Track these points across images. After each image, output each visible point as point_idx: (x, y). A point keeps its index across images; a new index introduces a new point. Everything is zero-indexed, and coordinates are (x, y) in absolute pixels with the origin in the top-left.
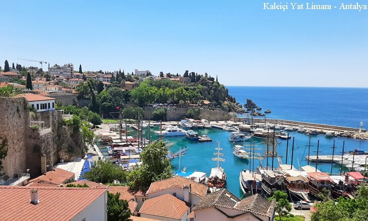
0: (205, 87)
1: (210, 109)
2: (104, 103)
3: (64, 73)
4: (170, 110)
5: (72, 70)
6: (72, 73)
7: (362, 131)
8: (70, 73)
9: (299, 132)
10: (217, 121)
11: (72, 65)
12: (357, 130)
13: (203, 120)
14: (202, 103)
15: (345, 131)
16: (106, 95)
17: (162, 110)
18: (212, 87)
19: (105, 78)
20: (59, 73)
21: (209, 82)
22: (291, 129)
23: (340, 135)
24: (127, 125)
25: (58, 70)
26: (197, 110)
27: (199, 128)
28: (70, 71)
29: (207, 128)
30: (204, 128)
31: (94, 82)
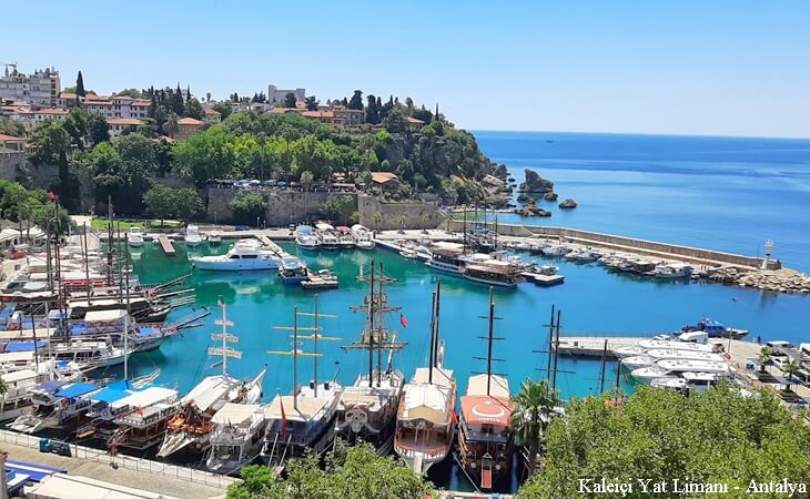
0: (396, 137)
1: (386, 198)
2: (99, 176)
3: (32, 94)
4: (278, 197)
5: (54, 86)
6: (54, 93)
7: (769, 267)
8: (49, 95)
9: (603, 265)
10: (401, 228)
11: (55, 74)
12: (757, 263)
13: (356, 228)
14: (369, 180)
15: (726, 265)
16: (106, 155)
17: (255, 198)
18: (418, 137)
19: (135, 107)
20: (20, 93)
21: (409, 123)
22: (583, 256)
23: (706, 278)
24: (149, 235)
25: (18, 86)
26: (349, 199)
27: (341, 248)
28: (49, 88)
29: (364, 250)
30: (355, 248)
31: (85, 119)
